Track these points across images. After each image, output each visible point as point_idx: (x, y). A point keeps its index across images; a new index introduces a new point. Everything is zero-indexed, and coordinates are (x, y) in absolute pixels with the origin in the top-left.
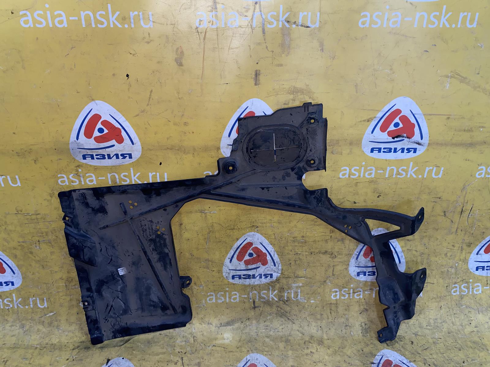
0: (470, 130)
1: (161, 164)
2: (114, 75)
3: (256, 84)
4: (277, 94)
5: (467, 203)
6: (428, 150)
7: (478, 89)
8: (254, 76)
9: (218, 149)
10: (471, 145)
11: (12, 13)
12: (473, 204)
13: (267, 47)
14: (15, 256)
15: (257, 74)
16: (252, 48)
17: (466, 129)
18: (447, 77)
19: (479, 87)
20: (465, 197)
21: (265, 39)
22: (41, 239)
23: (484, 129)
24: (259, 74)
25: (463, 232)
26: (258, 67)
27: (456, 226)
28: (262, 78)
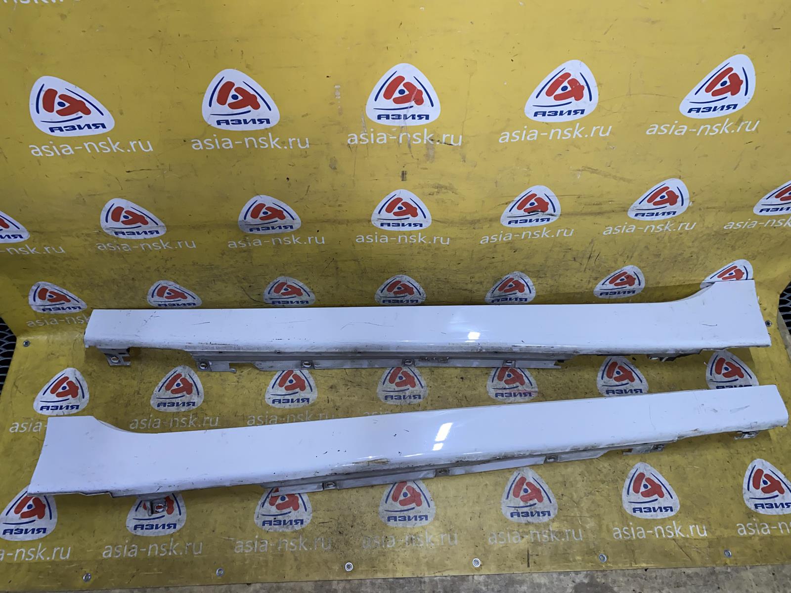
0: (600, 204)
1: (318, 231)
2: (276, 179)
3: (403, 180)
4: (423, 188)
5: (595, 251)
6: (559, 218)
7: (609, 176)
8: (401, 174)
9: (370, 221)
10: (600, 213)
11: (185, 141)
12: (600, 252)
13: (412, 156)
14: (195, 289)
15: (404, 174)
16: (398, 156)
17: (595, 203)
18: (579, 170)
19: (610, 175)
20: (593, 247)
21: (410, 151)
22: (215, 279)
23: (612, 202)
24: (406, 174)
25: (591, 270)
26: (404, 169)
27: (585, 266)
28: (408, 176)
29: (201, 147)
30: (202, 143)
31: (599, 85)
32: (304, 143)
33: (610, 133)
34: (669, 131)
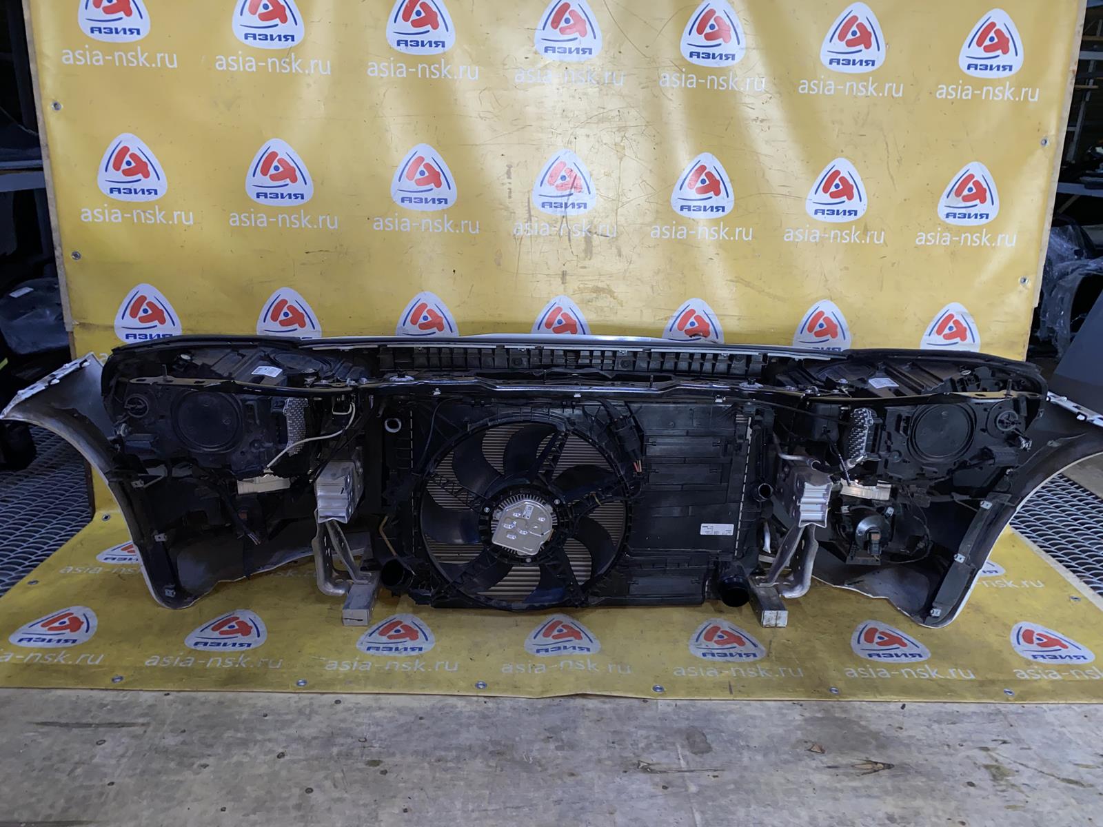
29: (381, 228)
30: (384, 221)
31: (731, 181)
32: (474, 228)
33: (753, 237)
34: (804, 237)
